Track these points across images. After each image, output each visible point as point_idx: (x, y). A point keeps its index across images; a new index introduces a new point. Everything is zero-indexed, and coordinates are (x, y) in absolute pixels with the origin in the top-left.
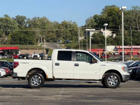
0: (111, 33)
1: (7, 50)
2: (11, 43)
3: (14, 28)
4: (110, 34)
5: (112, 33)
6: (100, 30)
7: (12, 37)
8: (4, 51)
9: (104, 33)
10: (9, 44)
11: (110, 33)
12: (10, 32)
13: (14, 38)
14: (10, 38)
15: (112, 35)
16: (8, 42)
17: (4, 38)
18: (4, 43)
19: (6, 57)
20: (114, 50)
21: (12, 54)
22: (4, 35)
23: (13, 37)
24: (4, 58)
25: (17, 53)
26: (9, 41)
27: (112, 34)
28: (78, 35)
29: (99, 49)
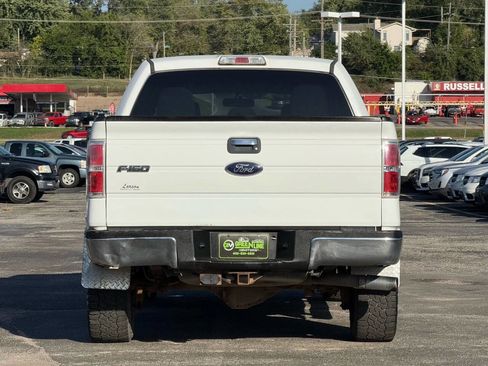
0: (411, 35)
1: (24, 95)
2: (42, 72)
3: (54, 15)
4: (407, 38)
5: (414, 34)
6: (369, 25)
7: (47, 49)
8: (14, 98)
9: (385, 34)
10: (35, 72)
11: (407, 35)
12: (40, 28)
13: (53, 51)
14: (39, 52)
15: (415, 43)
16: (31, 64)
17: (16, 53)
18: (18, 71)
19: (21, 121)
20: (421, 98)
21: (43, 109)
22: (17, 39)
23: (51, 47)
24: (15, 125)
25: (62, 105)
26: (36, 61)
27: (416, 38)
28: (287, 41)
29: (367, 93)
